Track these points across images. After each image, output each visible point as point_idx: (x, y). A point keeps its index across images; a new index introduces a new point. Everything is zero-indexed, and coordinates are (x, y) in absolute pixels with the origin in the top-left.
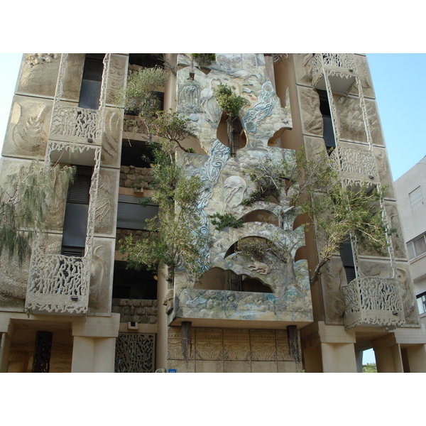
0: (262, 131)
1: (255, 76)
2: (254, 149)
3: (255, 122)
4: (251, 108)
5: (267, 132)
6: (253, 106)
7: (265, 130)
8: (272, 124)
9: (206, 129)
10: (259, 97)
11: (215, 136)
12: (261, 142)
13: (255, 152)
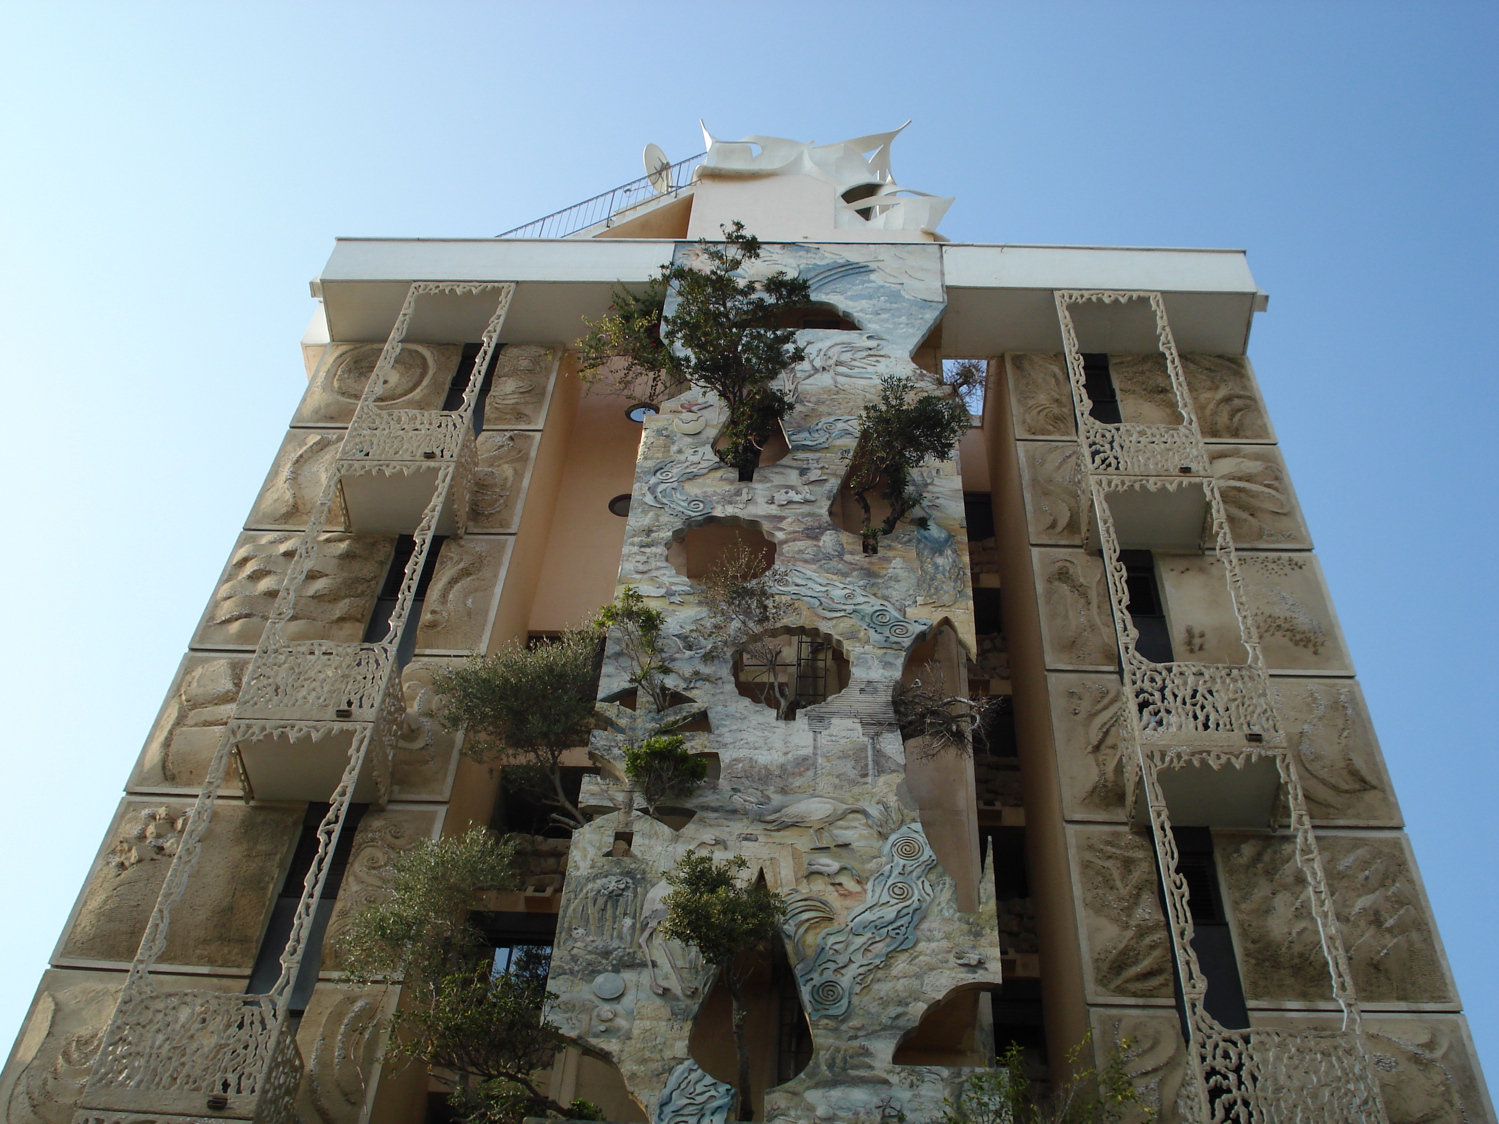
0: (874, 1008)
1: (864, 812)
2: (833, 1083)
3: (845, 980)
4: (835, 926)
5: (893, 1011)
6: (843, 918)
7: (885, 1003)
8: (918, 976)
9: (647, 1024)
10: (869, 886)
11: (681, 1047)
12: (866, 1052)
13: (836, 1093)
